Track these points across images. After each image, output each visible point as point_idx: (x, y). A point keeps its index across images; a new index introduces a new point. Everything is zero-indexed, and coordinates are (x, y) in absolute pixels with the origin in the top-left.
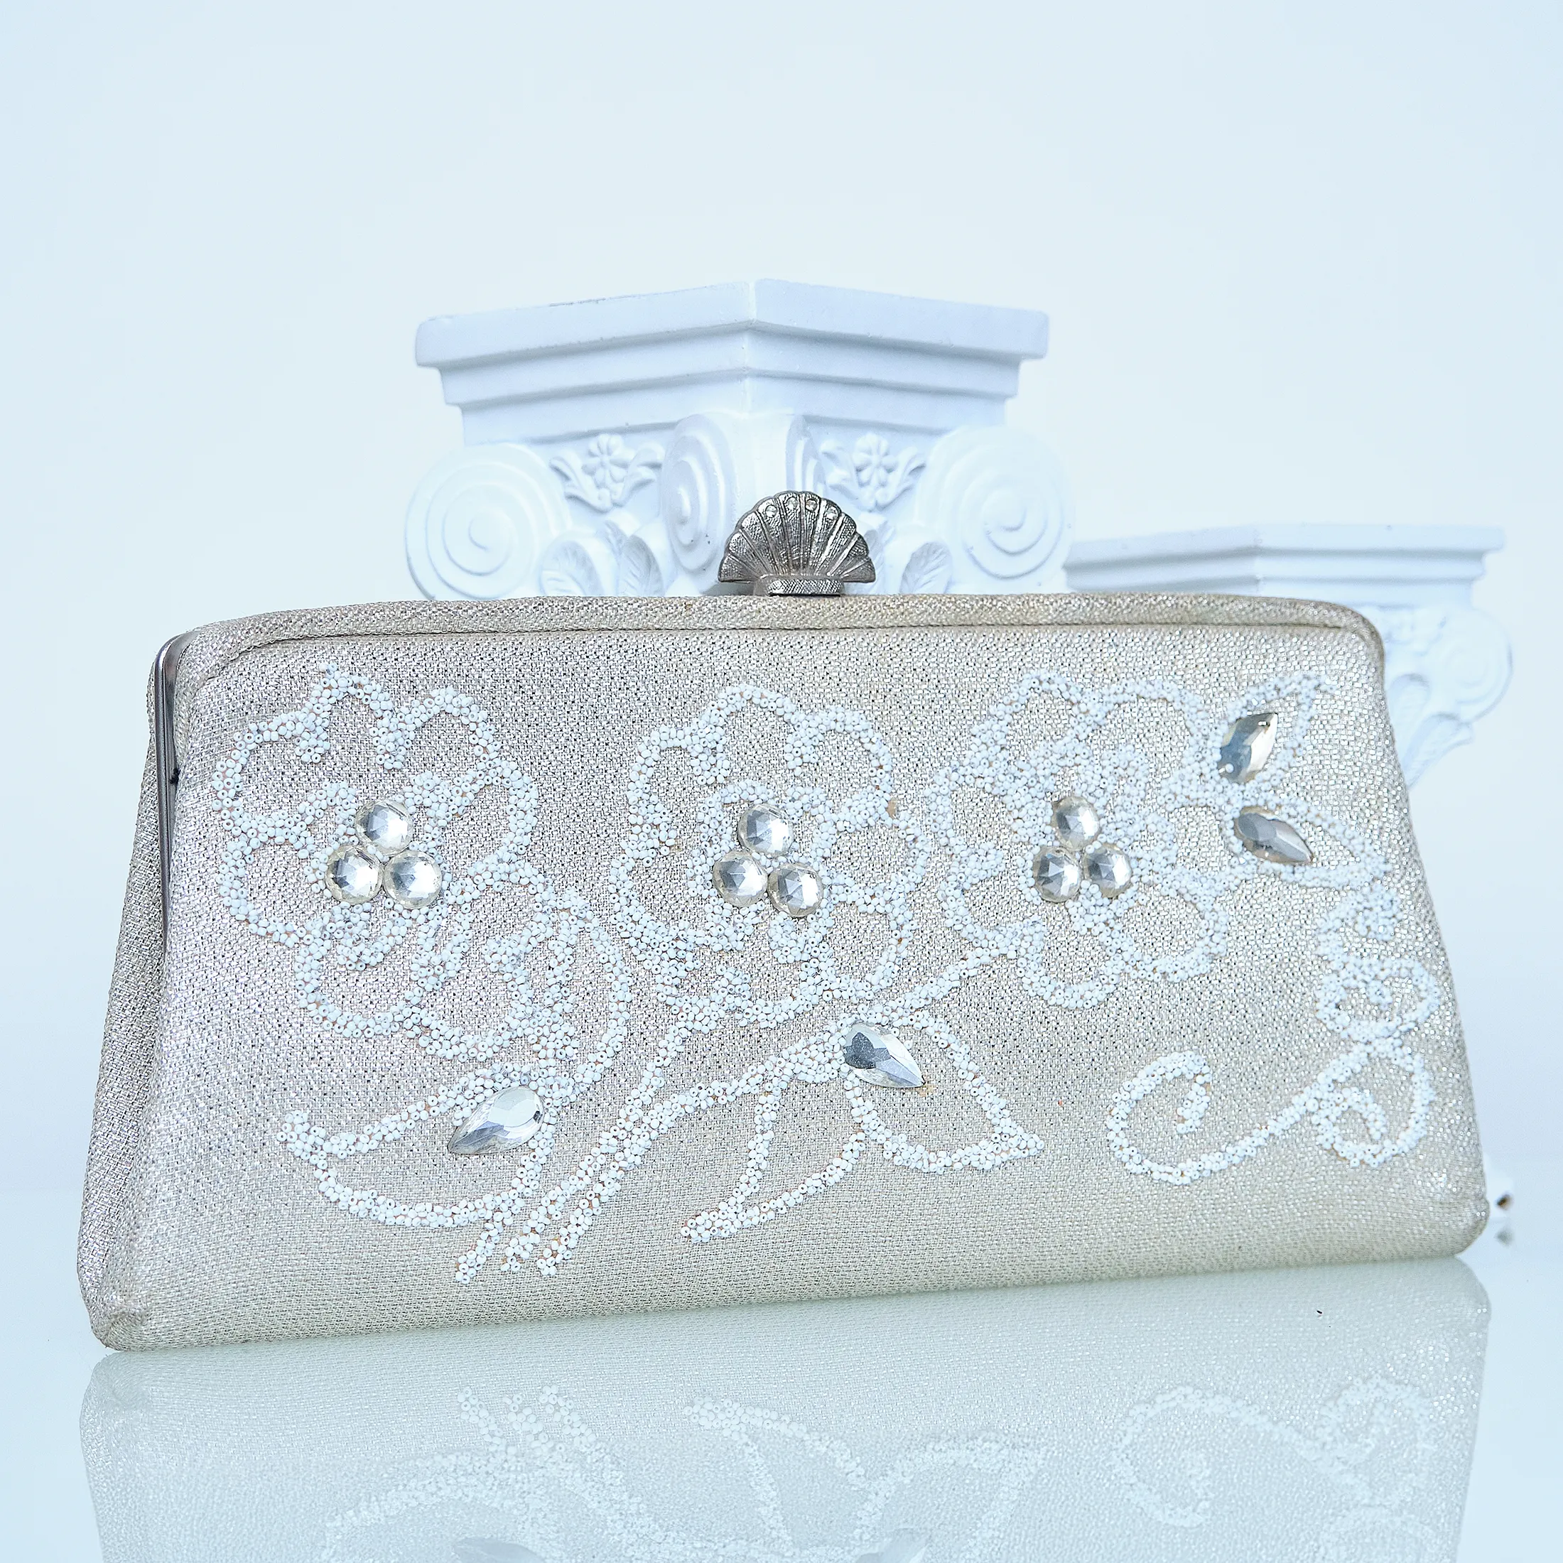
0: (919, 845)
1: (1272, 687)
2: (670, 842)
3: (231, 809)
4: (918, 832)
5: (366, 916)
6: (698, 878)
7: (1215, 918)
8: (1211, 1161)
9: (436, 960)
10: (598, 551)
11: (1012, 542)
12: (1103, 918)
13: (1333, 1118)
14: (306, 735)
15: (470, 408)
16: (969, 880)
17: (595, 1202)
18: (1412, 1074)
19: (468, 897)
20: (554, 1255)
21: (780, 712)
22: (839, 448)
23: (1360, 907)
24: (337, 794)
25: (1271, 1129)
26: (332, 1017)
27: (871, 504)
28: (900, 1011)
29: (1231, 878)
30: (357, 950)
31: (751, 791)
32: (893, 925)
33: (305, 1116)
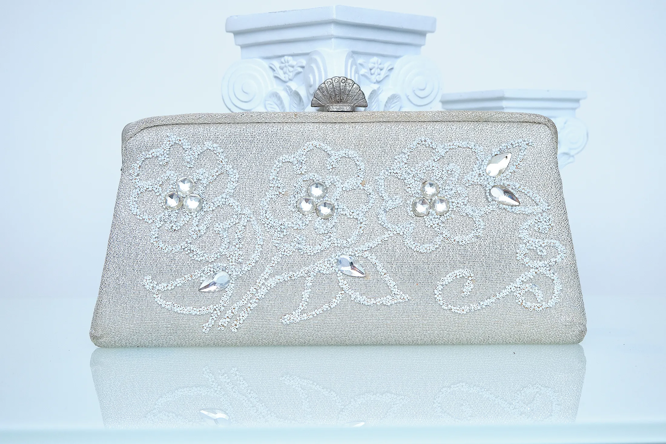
0: (371, 196)
1: (510, 144)
2: (283, 193)
3: (135, 179)
4: (371, 191)
5: (176, 214)
6: (291, 205)
7: (479, 223)
8: (473, 306)
9: (197, 229)
10: (284, 95)
11: (421, 94)
12: (437, 222)
13: (522, 294)
14: (160, 156)
15: (244, 47)
16: (389, 208)
17: (249, 309)
18: (554, 280)
19: (211, 209)
20: (236, 325)
21: (326, 150)
22: (365, 62)
23: (537, 221)
24: (170, 175)
25: (498, 297)
26: (161, 246)
27: (375, 81)
28: (358, 251)
29: (487, 210)
30: (171, 225)
31: (313, 176)
32: (359, 222)
33: (150, 277)
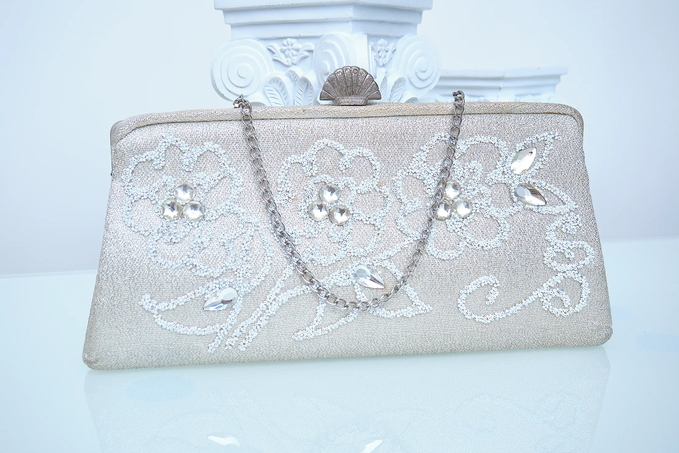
0: (388, 199)
1: (535, 138)
2: (293, 198)
3: (128, 186)
4: (388, 194)
5: (175, 225)
6: (302, 211)
7: (504, 226)
8: (499, 315)
9: (199, 241)
11: (422, 76)
12: (460, 226)
13: (549, 300)
14: (155, 160)
15: (235, 26)
16: (407, 212)
17: (258, 327)
18: (581, 284)
19: (214, 218)
20: (244, 344)
21: (338, 149)
23: (564, 222)
24: (167, 180)
25: (524, 304)
26: (159, 262)
28: (377, 261)
29: (512, 211)
30: (170, 238)
31: (325, 179)
32: (376, 228)
33: (149, 296)
